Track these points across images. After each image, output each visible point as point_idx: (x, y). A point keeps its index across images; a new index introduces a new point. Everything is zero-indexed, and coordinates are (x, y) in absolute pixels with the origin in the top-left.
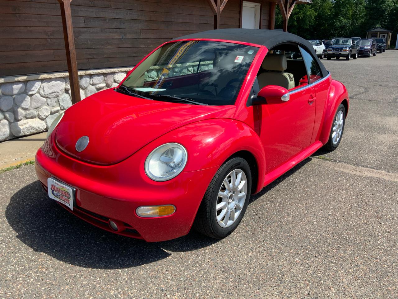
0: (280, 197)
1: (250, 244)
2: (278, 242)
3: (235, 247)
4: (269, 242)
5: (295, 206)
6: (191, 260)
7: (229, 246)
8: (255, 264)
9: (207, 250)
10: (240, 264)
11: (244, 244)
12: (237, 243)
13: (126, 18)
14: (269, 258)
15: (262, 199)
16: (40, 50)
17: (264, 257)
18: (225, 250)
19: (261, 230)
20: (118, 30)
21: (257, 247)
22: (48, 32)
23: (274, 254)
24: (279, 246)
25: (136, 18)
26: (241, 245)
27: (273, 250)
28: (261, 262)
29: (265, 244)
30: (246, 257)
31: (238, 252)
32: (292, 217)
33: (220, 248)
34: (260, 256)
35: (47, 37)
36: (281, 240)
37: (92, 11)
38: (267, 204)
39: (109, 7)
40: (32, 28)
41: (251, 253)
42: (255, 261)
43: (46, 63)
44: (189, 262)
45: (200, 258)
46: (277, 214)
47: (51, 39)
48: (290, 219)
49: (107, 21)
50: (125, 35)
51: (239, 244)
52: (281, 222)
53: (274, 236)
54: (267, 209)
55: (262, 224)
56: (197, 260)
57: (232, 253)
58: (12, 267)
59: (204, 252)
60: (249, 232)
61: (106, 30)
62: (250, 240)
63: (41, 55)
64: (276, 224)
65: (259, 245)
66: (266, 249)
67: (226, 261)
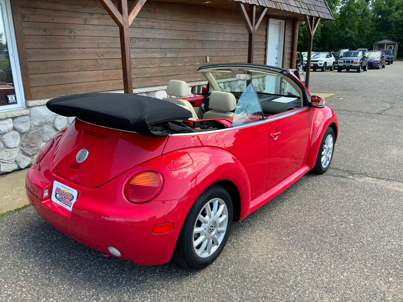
0: (352, 218)
1: (341, 264)
2: (367, 262)
3: (329, 268)
4: (358, 262)
5: (369, 226)
6: (292, 280)
7: (322, 266)
8: (353, 284)
9: (303, 271)
10: (340, 284)
11: (336, 265)
12: (329, 264)
13: (167, 38)
14: (365, 278)
15: (335, 219)
16: (92, 71)
17: (360, 277)
18: (320, 270)
19: (346, 250)
20: (159, 49)
21: (349, 267)
22: (99, 53)
23: (368, 274)
24: (369, 266)
25: (175, 38)
26: (333, 265)
27: (366, 270)
28: (358, 282)
29: (356, 265)
30: (342, 277)
31: (333, 273)
32: (371, 237)
33: (315, 269)
34: (356, 276)
35: (98, 58)
36: (369, 260)
37: (137, 32)
38: (342, 225)
39: (152, 28)
40: (85, 49)
41: (346, 273)
42: (352, 281)
43: (96, 83)
44: (291, 283)
45: (299, 278)
46: (355, 234)
47: (101, 60)
48: (369, 239)
49: (151, 41)
50: (165, 55)
51: (331, 265)
52: (362, 242)
53: (361, 256)
54: (344, 230)
55: (344, 245)
56: (298, 281)
57: (328, 274)
58: (124, 288)
59: (300, 272)
60: (336, 253)
61: (149, 50)
62: (340, 260)
63: (92, 75)
64: (358, 244)
65: (350, 266)
66: (358, 269)
67: (325, 281)
